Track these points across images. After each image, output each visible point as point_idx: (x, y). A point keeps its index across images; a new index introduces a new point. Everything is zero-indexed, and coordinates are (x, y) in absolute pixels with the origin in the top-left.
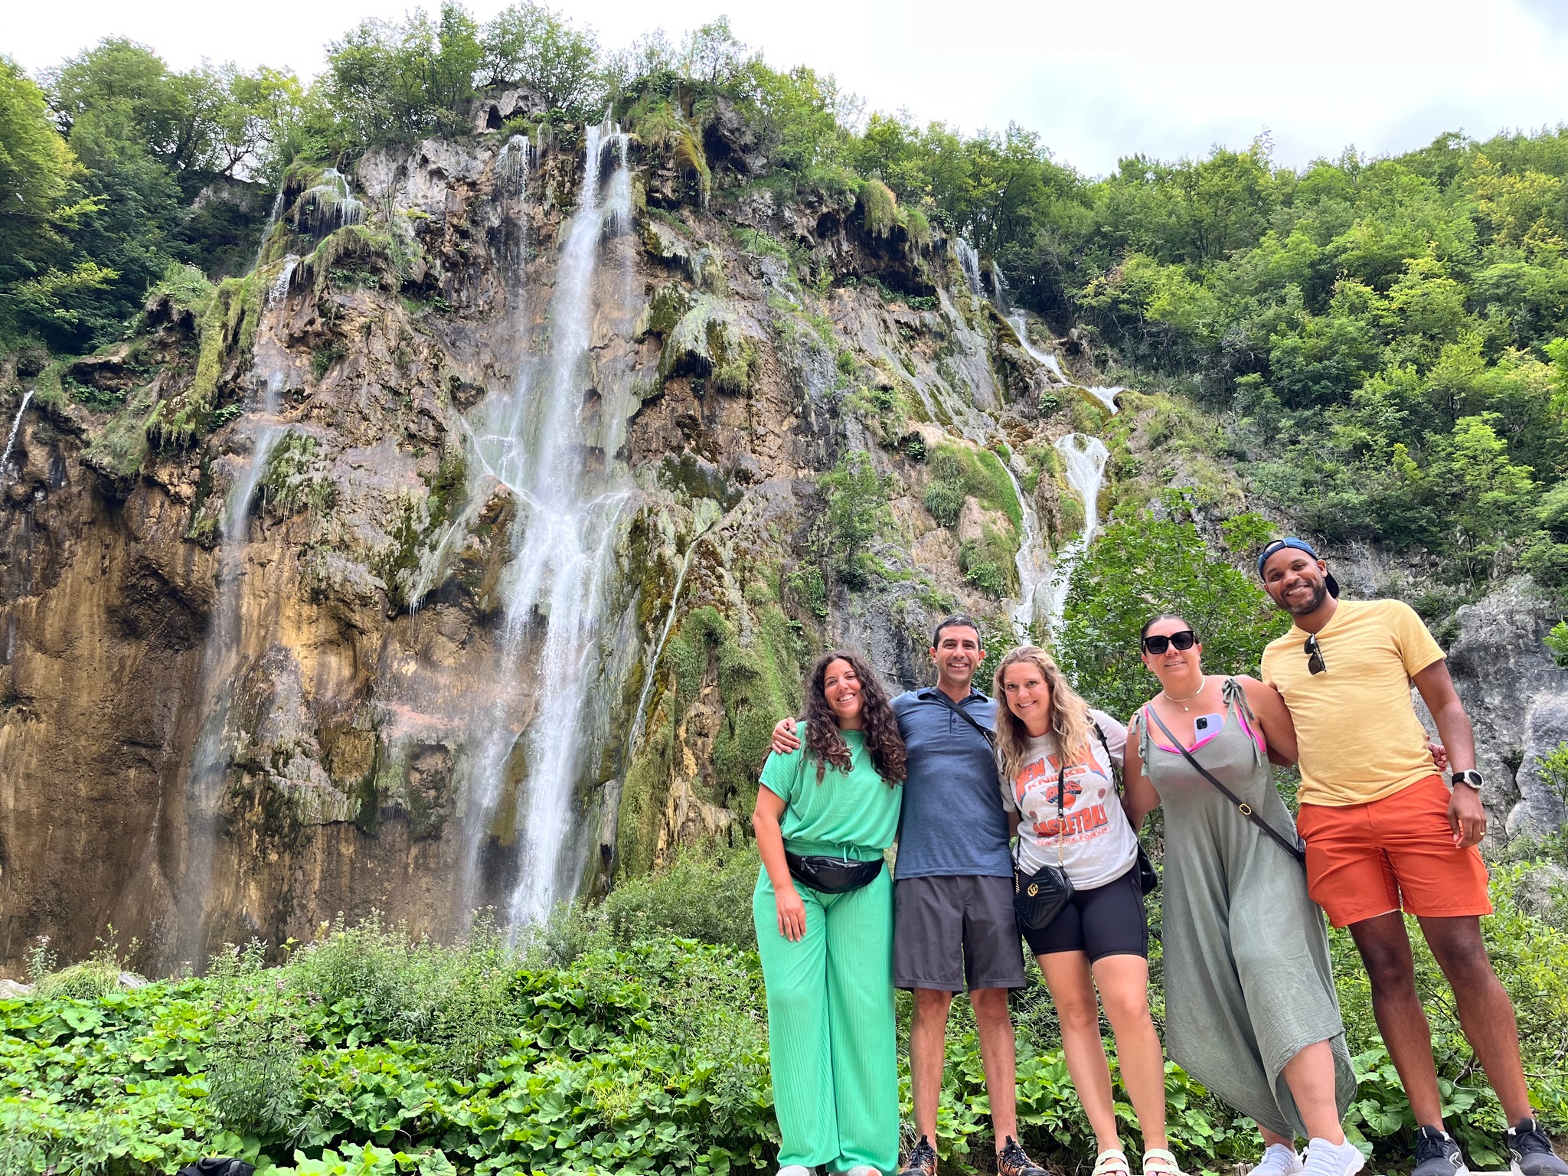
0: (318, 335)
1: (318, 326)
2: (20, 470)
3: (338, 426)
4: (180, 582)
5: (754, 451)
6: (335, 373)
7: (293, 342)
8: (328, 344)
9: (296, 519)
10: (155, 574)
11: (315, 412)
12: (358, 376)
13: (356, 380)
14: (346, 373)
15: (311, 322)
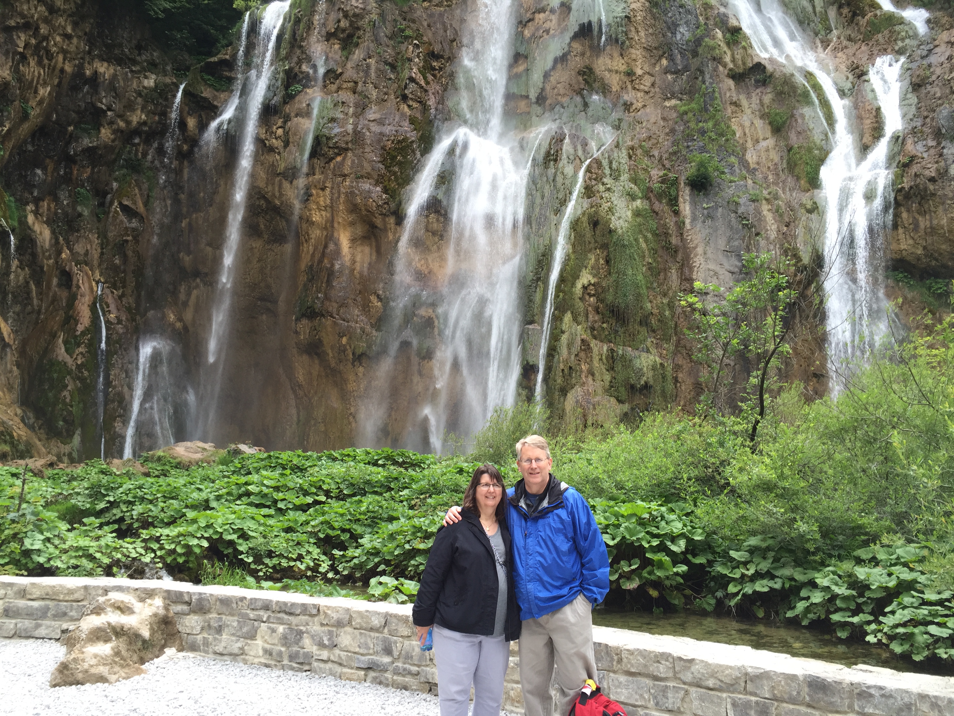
0: (343, 31)
1: (344, 23)
2: (183, 134)
3: (360, 94)
4: (277, 202)
5: (634, 89)
6: (355, 57)
7: (329, 36)
8: (350, 36)
9: (339, 159)
10: (264, 197)
11: (345, 85)
12: (370, 58)
13: (368, 60)
14: (362, 56)
15: (339, 21)
